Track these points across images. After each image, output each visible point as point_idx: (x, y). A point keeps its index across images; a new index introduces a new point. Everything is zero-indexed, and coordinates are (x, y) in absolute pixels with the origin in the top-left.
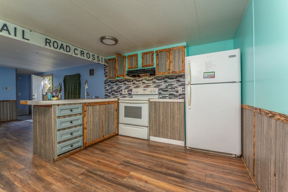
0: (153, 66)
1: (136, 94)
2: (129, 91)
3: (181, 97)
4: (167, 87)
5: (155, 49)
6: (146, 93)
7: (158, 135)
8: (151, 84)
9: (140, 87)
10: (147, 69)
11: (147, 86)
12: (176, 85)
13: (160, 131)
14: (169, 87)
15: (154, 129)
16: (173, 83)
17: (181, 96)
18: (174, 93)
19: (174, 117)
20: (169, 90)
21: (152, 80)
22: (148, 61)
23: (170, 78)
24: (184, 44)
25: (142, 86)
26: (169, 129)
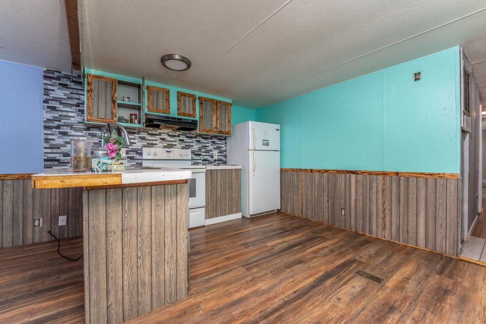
0: (195, 118)
1: (152, 158)
2: (130, 151)
3: (216, 164)
4: (200, 150)
5: (198, 94)
6: (172, 156)
7: (215, 215)
8: (177, 143)
9: (155, 146)
10: (184, 119)
11: (170, 146)
12: (211, 148)
13: (218, 208)
14: (203, 150)
15: (209, 208)
16: (207, 145)
17: (217, 162)
18: (208, 158)
19: (232, 187)
20: (203, 154)
21: (178, 136)
22: (187, 107)
23: (204, 138)
24: (230, 101)
25: (161, 144)
26: (227, 202)
